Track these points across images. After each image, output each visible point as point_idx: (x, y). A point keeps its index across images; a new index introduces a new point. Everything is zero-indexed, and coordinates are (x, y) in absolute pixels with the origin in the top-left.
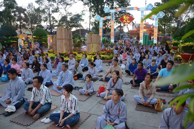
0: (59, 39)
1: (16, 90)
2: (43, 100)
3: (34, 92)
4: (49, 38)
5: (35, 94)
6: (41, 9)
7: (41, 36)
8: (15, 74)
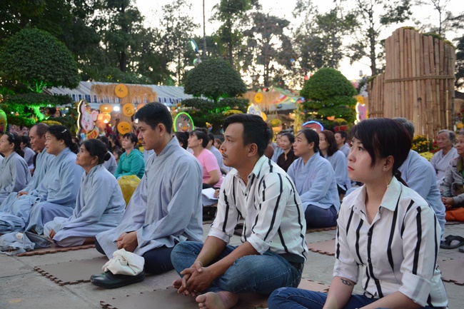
0: (394, 81)
1: (164, 193)
2: (262, 227)
3: (228, 194)
4: (360, 107)
5: (231, 206)
6: (339, 16)
7: (331, 96)
8: (163, 126)
